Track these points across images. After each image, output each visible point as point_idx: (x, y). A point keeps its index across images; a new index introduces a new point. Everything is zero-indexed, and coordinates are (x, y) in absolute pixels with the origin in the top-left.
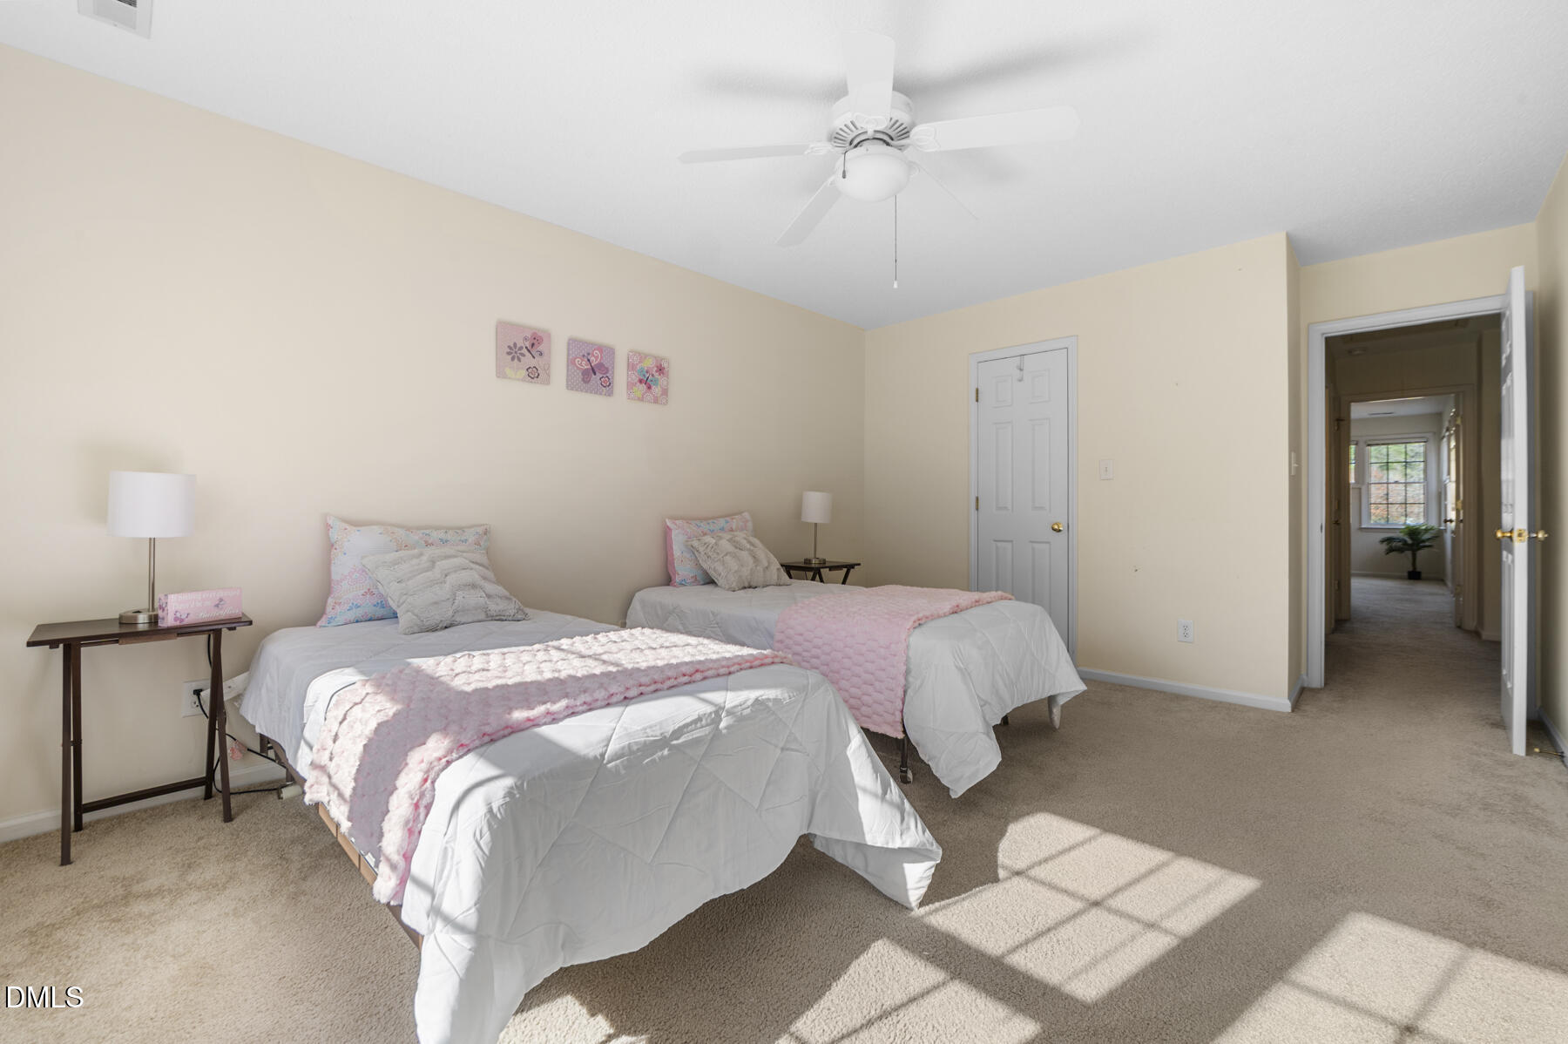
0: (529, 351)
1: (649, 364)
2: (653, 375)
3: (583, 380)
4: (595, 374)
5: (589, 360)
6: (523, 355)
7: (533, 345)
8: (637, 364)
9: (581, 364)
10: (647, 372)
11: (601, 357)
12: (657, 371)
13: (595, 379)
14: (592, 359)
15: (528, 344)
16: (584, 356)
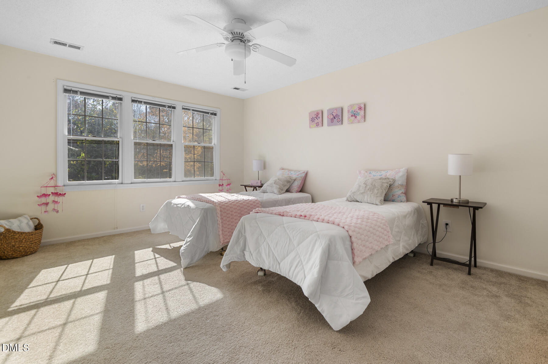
0: (316, 118)
1: (356, 108)
2: (357, 112)
3: (331, 122)
4: (335, 119)
5: (333, 115)
6: (315, 120)
7: (317, 116)
8: (350, 110)
9: (330, 117)
10: (354, 111)
11: (337, 112)
12: (358, 110)
13: (335, 120)
14: (334, 114)
15: (316, 116)
16: (331, 114)
